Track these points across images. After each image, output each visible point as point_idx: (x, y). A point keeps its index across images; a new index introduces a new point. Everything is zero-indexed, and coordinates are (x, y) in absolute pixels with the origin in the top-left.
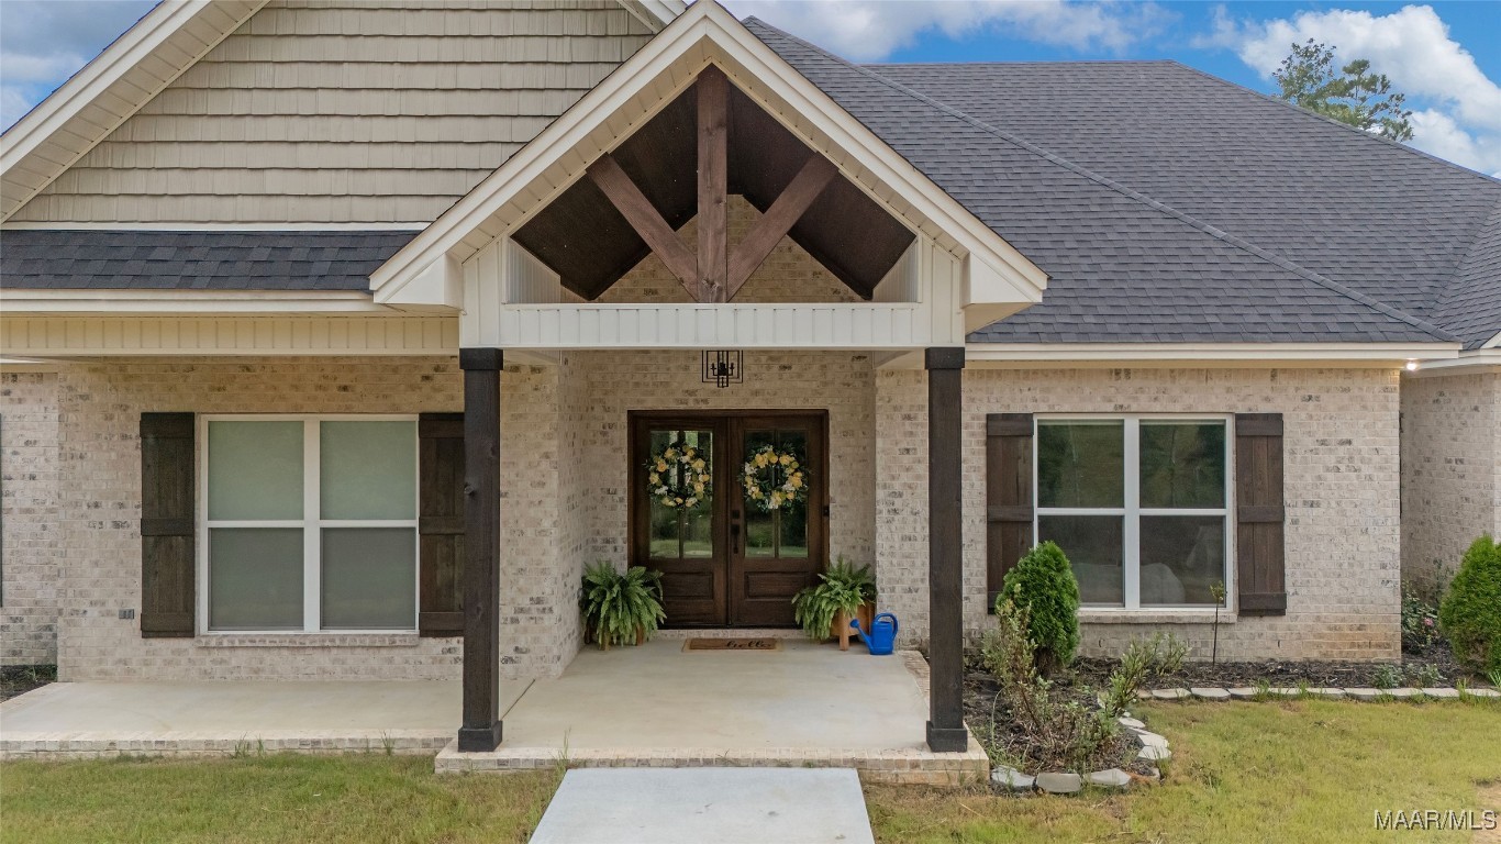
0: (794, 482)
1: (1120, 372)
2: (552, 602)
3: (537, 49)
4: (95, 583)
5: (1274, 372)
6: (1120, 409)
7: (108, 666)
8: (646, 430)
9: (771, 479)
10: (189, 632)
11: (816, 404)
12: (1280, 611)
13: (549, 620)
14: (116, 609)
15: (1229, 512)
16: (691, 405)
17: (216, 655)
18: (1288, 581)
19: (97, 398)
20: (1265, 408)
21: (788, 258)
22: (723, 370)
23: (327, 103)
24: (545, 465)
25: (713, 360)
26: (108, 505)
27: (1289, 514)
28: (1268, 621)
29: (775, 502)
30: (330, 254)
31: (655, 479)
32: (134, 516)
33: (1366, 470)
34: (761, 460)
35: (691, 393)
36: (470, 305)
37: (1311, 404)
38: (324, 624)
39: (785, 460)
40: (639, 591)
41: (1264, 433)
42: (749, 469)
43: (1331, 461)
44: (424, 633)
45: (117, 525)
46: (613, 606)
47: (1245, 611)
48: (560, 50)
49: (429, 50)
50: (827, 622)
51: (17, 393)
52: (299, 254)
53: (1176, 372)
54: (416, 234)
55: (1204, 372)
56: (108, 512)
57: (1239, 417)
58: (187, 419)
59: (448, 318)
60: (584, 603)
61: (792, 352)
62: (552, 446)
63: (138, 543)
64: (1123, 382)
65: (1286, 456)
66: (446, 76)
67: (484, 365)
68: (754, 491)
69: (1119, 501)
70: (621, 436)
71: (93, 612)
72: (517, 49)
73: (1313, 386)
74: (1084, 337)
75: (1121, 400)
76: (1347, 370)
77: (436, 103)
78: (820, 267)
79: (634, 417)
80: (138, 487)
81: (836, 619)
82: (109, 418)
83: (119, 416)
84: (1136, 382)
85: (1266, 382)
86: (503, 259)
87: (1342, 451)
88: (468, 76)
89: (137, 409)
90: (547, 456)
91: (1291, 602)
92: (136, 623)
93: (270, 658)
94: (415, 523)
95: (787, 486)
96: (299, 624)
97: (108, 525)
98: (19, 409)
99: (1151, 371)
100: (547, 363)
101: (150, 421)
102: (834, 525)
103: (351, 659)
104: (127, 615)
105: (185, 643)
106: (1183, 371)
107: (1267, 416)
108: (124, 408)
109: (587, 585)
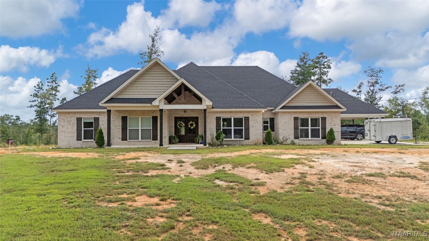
0: (194, 125)
1: (231, 112)
2: (166, 137)
3: (166, 80)
4: (116, 135)
5: (248, 112)
6: (231, 116)
7: (118, 144)
8: (177, 119)
9: (192, 125)
10: (127, 140)
11: (197, 116)
12: (249, 139)
13: (166, 139)
14: (119, 138)
15: (243, 128)
16: (182, 116)
17: (130, 142)
18: (250, 136)
19: (117, 115)
20: (247, 116)
21: (193, 99)
22: (185, 111)
23: (146, 85)
24: (166, 122)
25: (184, 110)
26: (118, 126)
27: (250, 128)
28: (248, 140)
29: (192, 128)
30: (147, 100)
31: (178, 125)
32: (121, 128)
33: (259, 123)
34: (191, 123)
35: (182, 115)
36: (160, 105)
37: (252, 116)
38: (141, 139)
39: (193, 123)
40: (176, 137)
41: (247, 119)
42: (189, 124)
43: (255, 122)
44: (153, 140)
45: (119, 128)
46: (173, 139)
47: (245, 139)
48: (168, 80)
49: (156, 80)
50: (198, 141)
51: (101, 115)
52: (144, 100)
53: (237, 112)
54: (157, 98)
55: (241, 112)
56: (118, 127)
57: (244, 117)
58: (126, 117)
59: (158, 106)
60: (169, 139)
61: (194, 109)
62: (166, 120)
63: (121, 131)
64: (231, 113)
65: (250, 122)
66: (157, 83)
67: (161, 111)
68: (190, 126)
69: (231, 127)
70: (174, 120)
71: (116, 138)
72: (164, 80)
73: (253, 114)
74: (226, 108)
75: (231, 115)
76: (256, 112)
77: (156, 85)
78: (197, 100)
79: (175, 118)
80: (121, 124)
81: (199, 140)
82: (118, 117)
83: (119, 117)
84: (233, 113)
85: (247, 113)
86: (163, 101)
87: (256, 121)
88: (160, 83)
89: (121, 116)
90: (166, 121)
91: (250, 138)
92: (121, 139)
93: (135, 143)
94: (152, 128)
95: (194, 126)
96: (139, 139)
97: (118, 129)
98: (101, 117)
99: (234, 112)
100: (166, 111)
101: (122, 117)
102: (199, 130)
103: (144, 143)
104: (120, 138)
105: (126, 141)
106: (238, 112)
107: (247, 117)
108: (120, 116)
109: (170, 137)
